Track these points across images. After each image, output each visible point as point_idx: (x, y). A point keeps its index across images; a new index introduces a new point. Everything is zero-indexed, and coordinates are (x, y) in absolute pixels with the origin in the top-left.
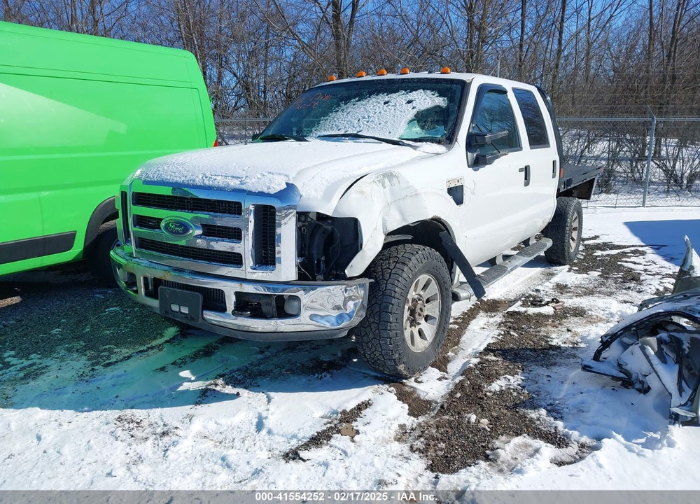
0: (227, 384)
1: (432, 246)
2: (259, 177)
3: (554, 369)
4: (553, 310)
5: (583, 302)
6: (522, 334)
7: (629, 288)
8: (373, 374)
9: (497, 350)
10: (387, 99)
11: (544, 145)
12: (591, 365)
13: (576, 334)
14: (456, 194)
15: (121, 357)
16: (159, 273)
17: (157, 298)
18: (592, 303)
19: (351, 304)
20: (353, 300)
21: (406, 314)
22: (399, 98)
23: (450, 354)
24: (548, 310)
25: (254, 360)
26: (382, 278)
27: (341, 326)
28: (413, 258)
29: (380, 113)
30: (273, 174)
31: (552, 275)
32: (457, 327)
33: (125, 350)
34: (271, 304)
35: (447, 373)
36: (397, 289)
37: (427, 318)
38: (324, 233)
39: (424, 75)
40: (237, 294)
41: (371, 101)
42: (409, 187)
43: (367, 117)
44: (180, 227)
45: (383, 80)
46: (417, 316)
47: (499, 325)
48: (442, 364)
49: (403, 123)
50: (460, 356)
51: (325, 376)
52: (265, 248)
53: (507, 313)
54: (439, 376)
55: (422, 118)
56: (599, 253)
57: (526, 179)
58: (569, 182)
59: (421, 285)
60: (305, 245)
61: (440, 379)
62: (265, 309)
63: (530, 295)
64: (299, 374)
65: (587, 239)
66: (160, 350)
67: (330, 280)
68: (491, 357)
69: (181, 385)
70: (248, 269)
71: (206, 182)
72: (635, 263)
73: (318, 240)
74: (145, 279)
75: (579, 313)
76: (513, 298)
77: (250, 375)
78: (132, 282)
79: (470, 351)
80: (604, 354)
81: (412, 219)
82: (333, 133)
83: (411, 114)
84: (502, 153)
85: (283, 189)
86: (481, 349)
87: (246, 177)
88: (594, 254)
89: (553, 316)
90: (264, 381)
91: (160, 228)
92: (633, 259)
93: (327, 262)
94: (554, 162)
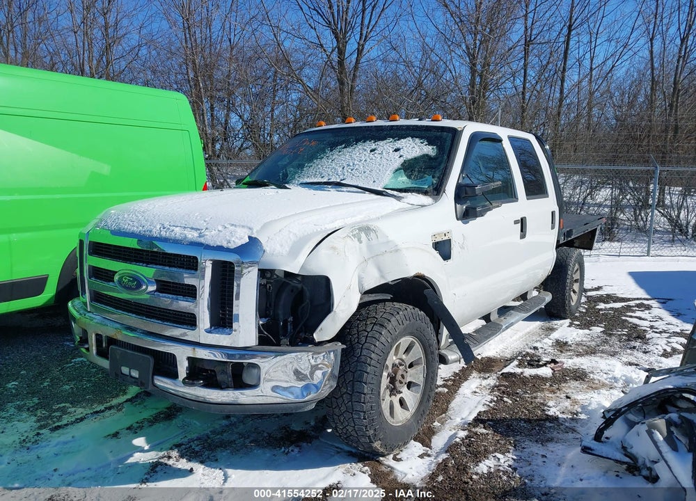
0: (182, 456)
1: (415, 305)
2: (220, 228)
3: (551, 446)
4: (551, 371)
5: (584, 363)
6: (516, 401)
7: (634, 347)
8: (347, 448)
9: (488, 420)
10: (373, 146)
11: (542, 196)
12: (592, 447)
13: (575, 402)
14: (443, 248)
15: (73, 419)
16: (110, 331)
17: (107, 358)
18: (594, 364)
19: (319, 374)
20: (320, 369)
21: (385, 381)
22: (386, 146)
23: (436, 424)
24: (546, 372)
25: (217, 426)
26: (358, 342)
27: (306, 399)
28: (393, 319)
29: (365, 161)
30: (235, 226)
31: (552, 330)
32: (446, 390)
33: (80, 410)
34: (226, 373)
35: (430, 448)
36: (373, 356)
37: (410, 385)
38: (292, 291)
39: (414, 122)
40: (189, 359)
41: (357, 149)
42: (388, 242)
43: (351, 164)
44: (133, 282)
45: (371, 126)
46: (397, 384)
47: (493, 389)
48: (425, 438)
49: (388, 172)
50: (447, 426)
51: (292, 451)
52: (223, 308)
53: (502, 374)
54: (421, 452)
55: (409, 167)
56: (602, 306)
57: (522, 231)
58: (569, 233)
59: (403, 349)
60: (270, 305)
61: (421, 456)
62: (220, 378)
63: (528, 354)
64: (263, 447)
65: (590, 290)
66: (119, 410)
67: (298, 345)
68: (481, 430)
69: (131, 456)
70: (203, 330)
71: (163, 234)
72: (640, 318)
73: (286, 299)
74: (97, 335)
75: (580, 375)
76: (509, 356)
77: (210, 445)
78: (84, 340)
79: (458, 420)
80: (607, 433)
81: (392, 276)
82: (315, 181)
83: (398, 162)
84: (494, 204)
85: (244, 243)
86: (471, 418)
87: (207, 229)
88: (597, 307)
89: (551, 379)
90: (224, 454)
91: (113, 281)
92: (638, 314)
93: (295, 324)
94: (553, 213)
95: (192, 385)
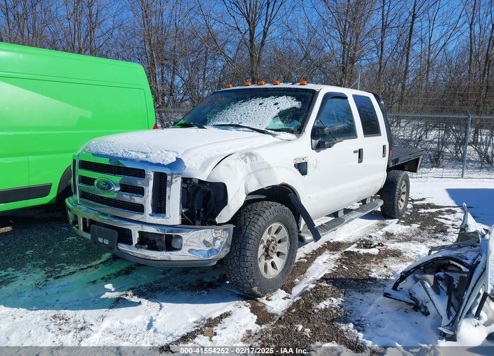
0: (134, 295)
1: (282, 203)
2: (159, 153)
3: (367, 294)
4: (378, 251)
5: (401, 246)
6: (351, 268)
7: (437, 237)
8: (238, 292)
9: (331, 279)
10: (261, 102)
11: (376, 135)
12: (390, 293)
13: (390, 269)
14: (302, 168)
15: (68, 273)
16: (91, 215)
17: (90, 233)
18: (408, 247)
19: (218, 243)
20: (219, 240)
21: (261, 250)
22: (269, 101)
23: (297, 280)
24: (374, 251)
25: (157, 279)
26: (244, 225)
27: (211, 258)
28: (267, 211)
29: (256, 111)
30: (168, 151)
31: (385, 225)
32: (306, 260)
33: (72, 268)
34: (161, 241)
35: (291, 294)
36: (253, 233)
37: (278, 254)
38: (203, 192)
39: (289, 85)
40: (140, 232)
41: (251, 103)
42: (264, 162)
43: (247, 113)
44: (106, 185)
45: (261, 88)
46: (270, 252)
47: (337, 261)
48: (288, 288)
49: (269, 118)
50: (303, 282)
51: (203, 293)
52: (160, 201)
53: (344, 252)
54: (285, 296)
55: (282, 115)
56: (422, 211)
57: (359, 157)
58: (396, 160)
59: (274, 231)
60: (190, 200)
61: (284, 299)
62: (158, 244)
63: (365, 240)
64: (186, 290)
65: (416, 200)
66: (96, 268)
67: (206, 225)
68: (324, 284)
69: (104, 294)
70: (148, 215)
71: (124, 155)
72: (446, 219)
73: (199, 197)
74: (84, 219)
75: (396, 254)
76: (352, 241)
77: (152, 289)
78: (76, 222)
79: (311, 278)
80: (401, 285)
81: (266, 184)
82: (223, 123)
83: (276, 112)
84: (338, 140)
85: (173, 161)
86: (319, 277)
87: (151, 153)
88: (419, 211)
89: (377, 255)
90: (161, 294)
91: (94, 185)
92: (446, 216)
93: (205, 212)
94: (384, 147)
95: (141, 248)
